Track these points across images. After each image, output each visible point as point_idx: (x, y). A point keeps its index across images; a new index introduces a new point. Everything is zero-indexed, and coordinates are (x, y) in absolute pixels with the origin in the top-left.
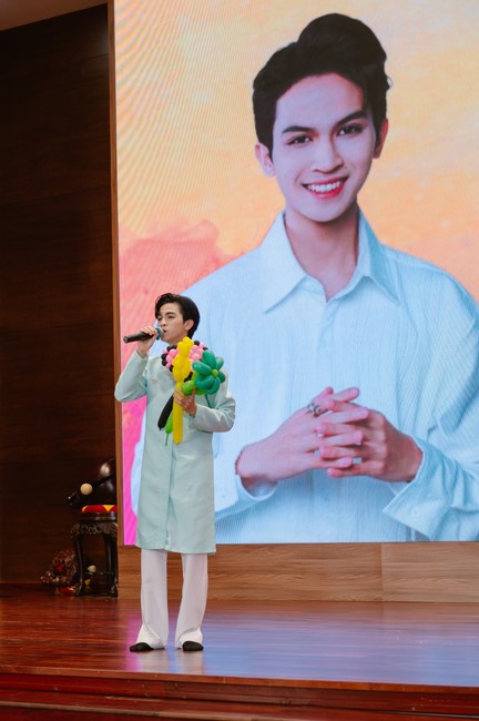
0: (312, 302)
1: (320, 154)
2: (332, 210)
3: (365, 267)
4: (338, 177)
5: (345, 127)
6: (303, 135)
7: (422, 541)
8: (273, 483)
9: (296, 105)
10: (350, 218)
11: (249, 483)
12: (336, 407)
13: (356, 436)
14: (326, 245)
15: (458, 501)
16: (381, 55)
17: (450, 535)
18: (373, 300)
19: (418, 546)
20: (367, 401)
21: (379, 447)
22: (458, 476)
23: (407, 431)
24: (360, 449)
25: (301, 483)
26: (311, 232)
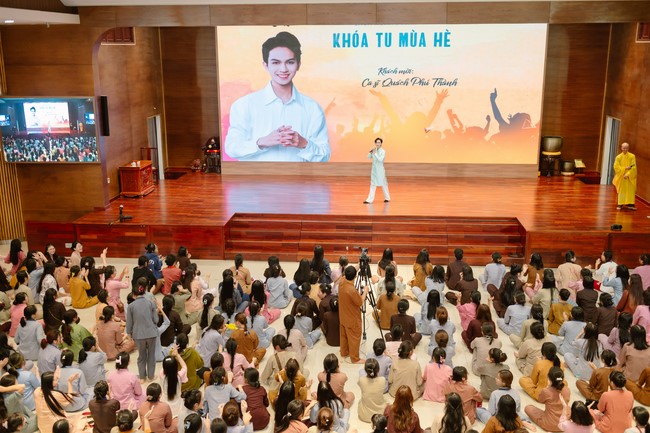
0: (279, 104)
1: (282, 67)
2: (285, 82)
3: (294, 97)
4: (287, 74)
5: (289, 62)
6: (277, 62)
7: (307, 162)
8: (267, 147)
9: (276, 53)
10: (290, 84)
11: (261, 147)
12: (286, 130)
13: (291, 137)
14: (283, 91)
15: (316, 153)
16: (300, 45)
17: (314, 161)
18: (295, 105)
19: (306, 164)
20: (294, 129)
21: (297, 140)
22: (317, 147)
23: (304, 137)
24: (292, 140)
25: (276, 147)
26: (279, 87)
